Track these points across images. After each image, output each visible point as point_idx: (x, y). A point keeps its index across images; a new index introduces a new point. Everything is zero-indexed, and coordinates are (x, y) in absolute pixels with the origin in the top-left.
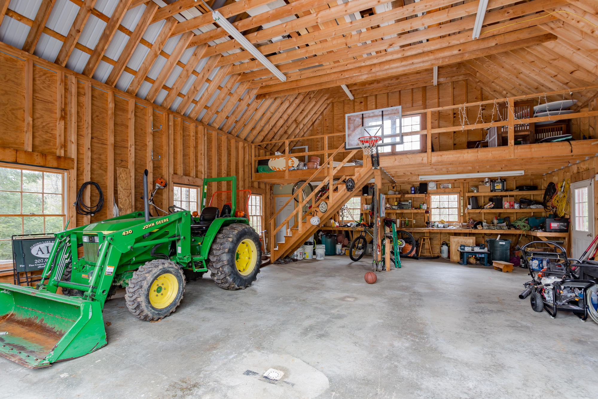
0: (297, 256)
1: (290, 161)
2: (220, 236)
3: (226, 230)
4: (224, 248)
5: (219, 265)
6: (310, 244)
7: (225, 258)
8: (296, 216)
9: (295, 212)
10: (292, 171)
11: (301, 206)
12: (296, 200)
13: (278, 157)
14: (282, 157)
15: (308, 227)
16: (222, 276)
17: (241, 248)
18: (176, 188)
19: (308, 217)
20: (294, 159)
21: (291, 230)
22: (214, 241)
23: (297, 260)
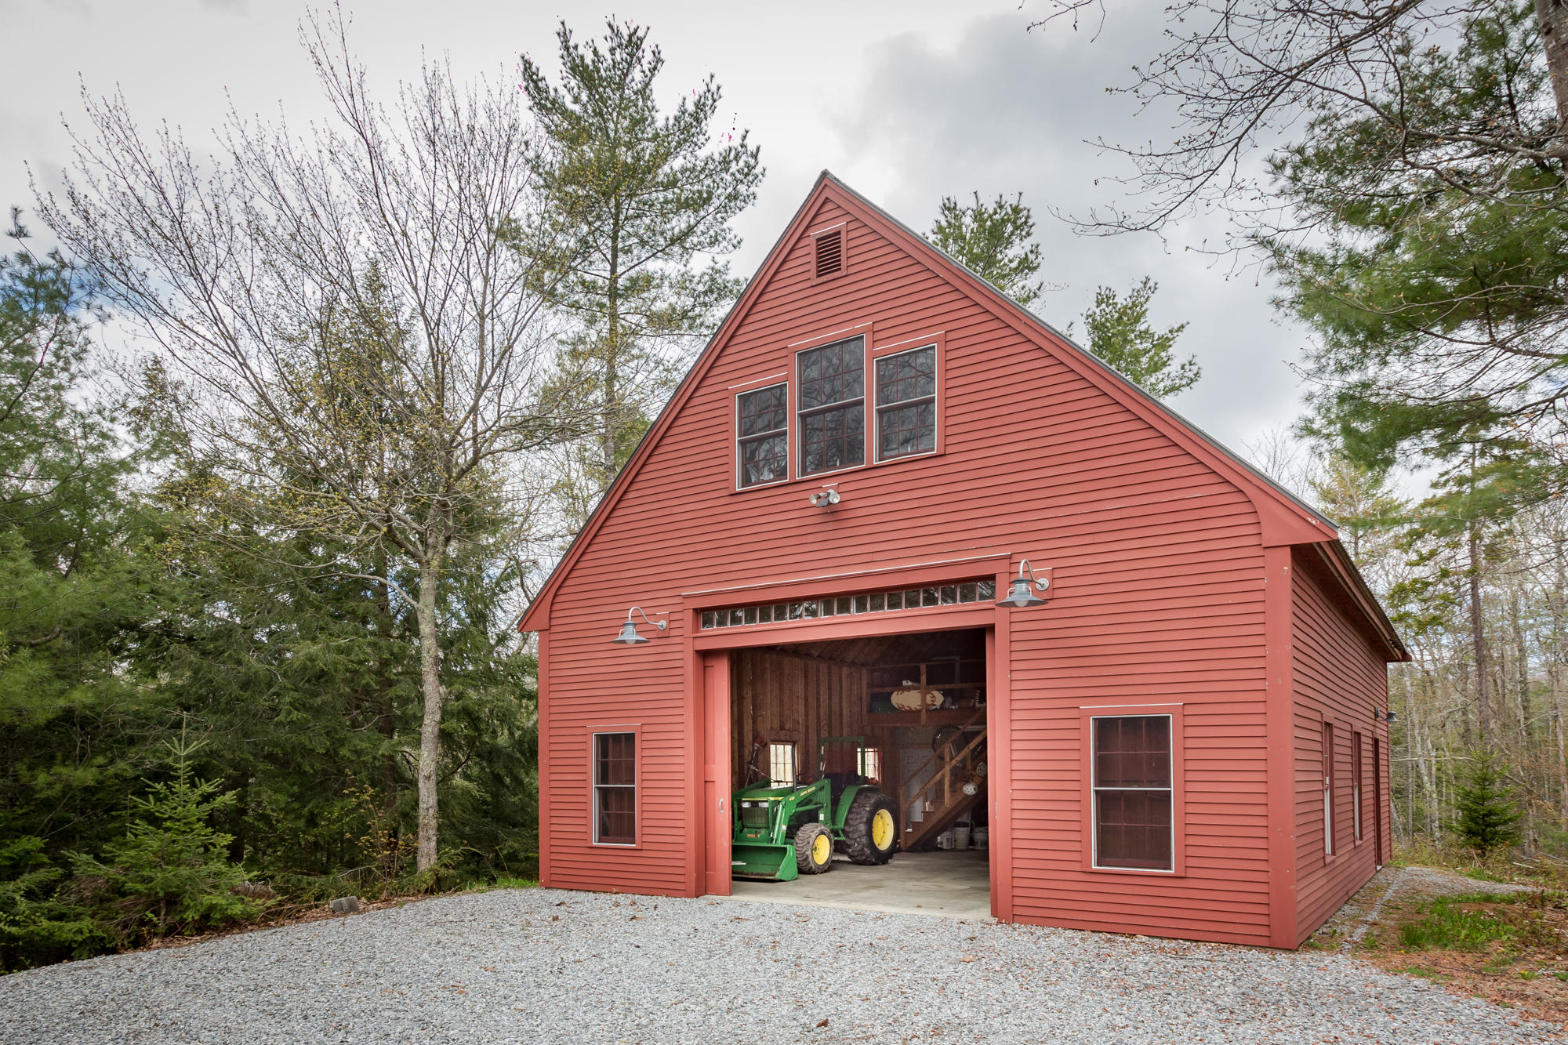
0: (942, 843)
1: (928, 697)
2: (855, 805)
3: (862, 799)
4: (861, 818)
5: (856, 836)
6: (964, 825)
7: (862, 828)
8: (941, 782)
9: (938, 777)
10: (931, 712)
11: (947, 769)
12: (942, 758)
13: (908, 689)
14: (915, 688)
15: (960, 798)
16: (860, 848)
17: (877, 819)
18: (772, 747)
19: (959, 785)
20: (936, 693)
21: (932, 803)
22: (850, 812)
23: (941, 849)
